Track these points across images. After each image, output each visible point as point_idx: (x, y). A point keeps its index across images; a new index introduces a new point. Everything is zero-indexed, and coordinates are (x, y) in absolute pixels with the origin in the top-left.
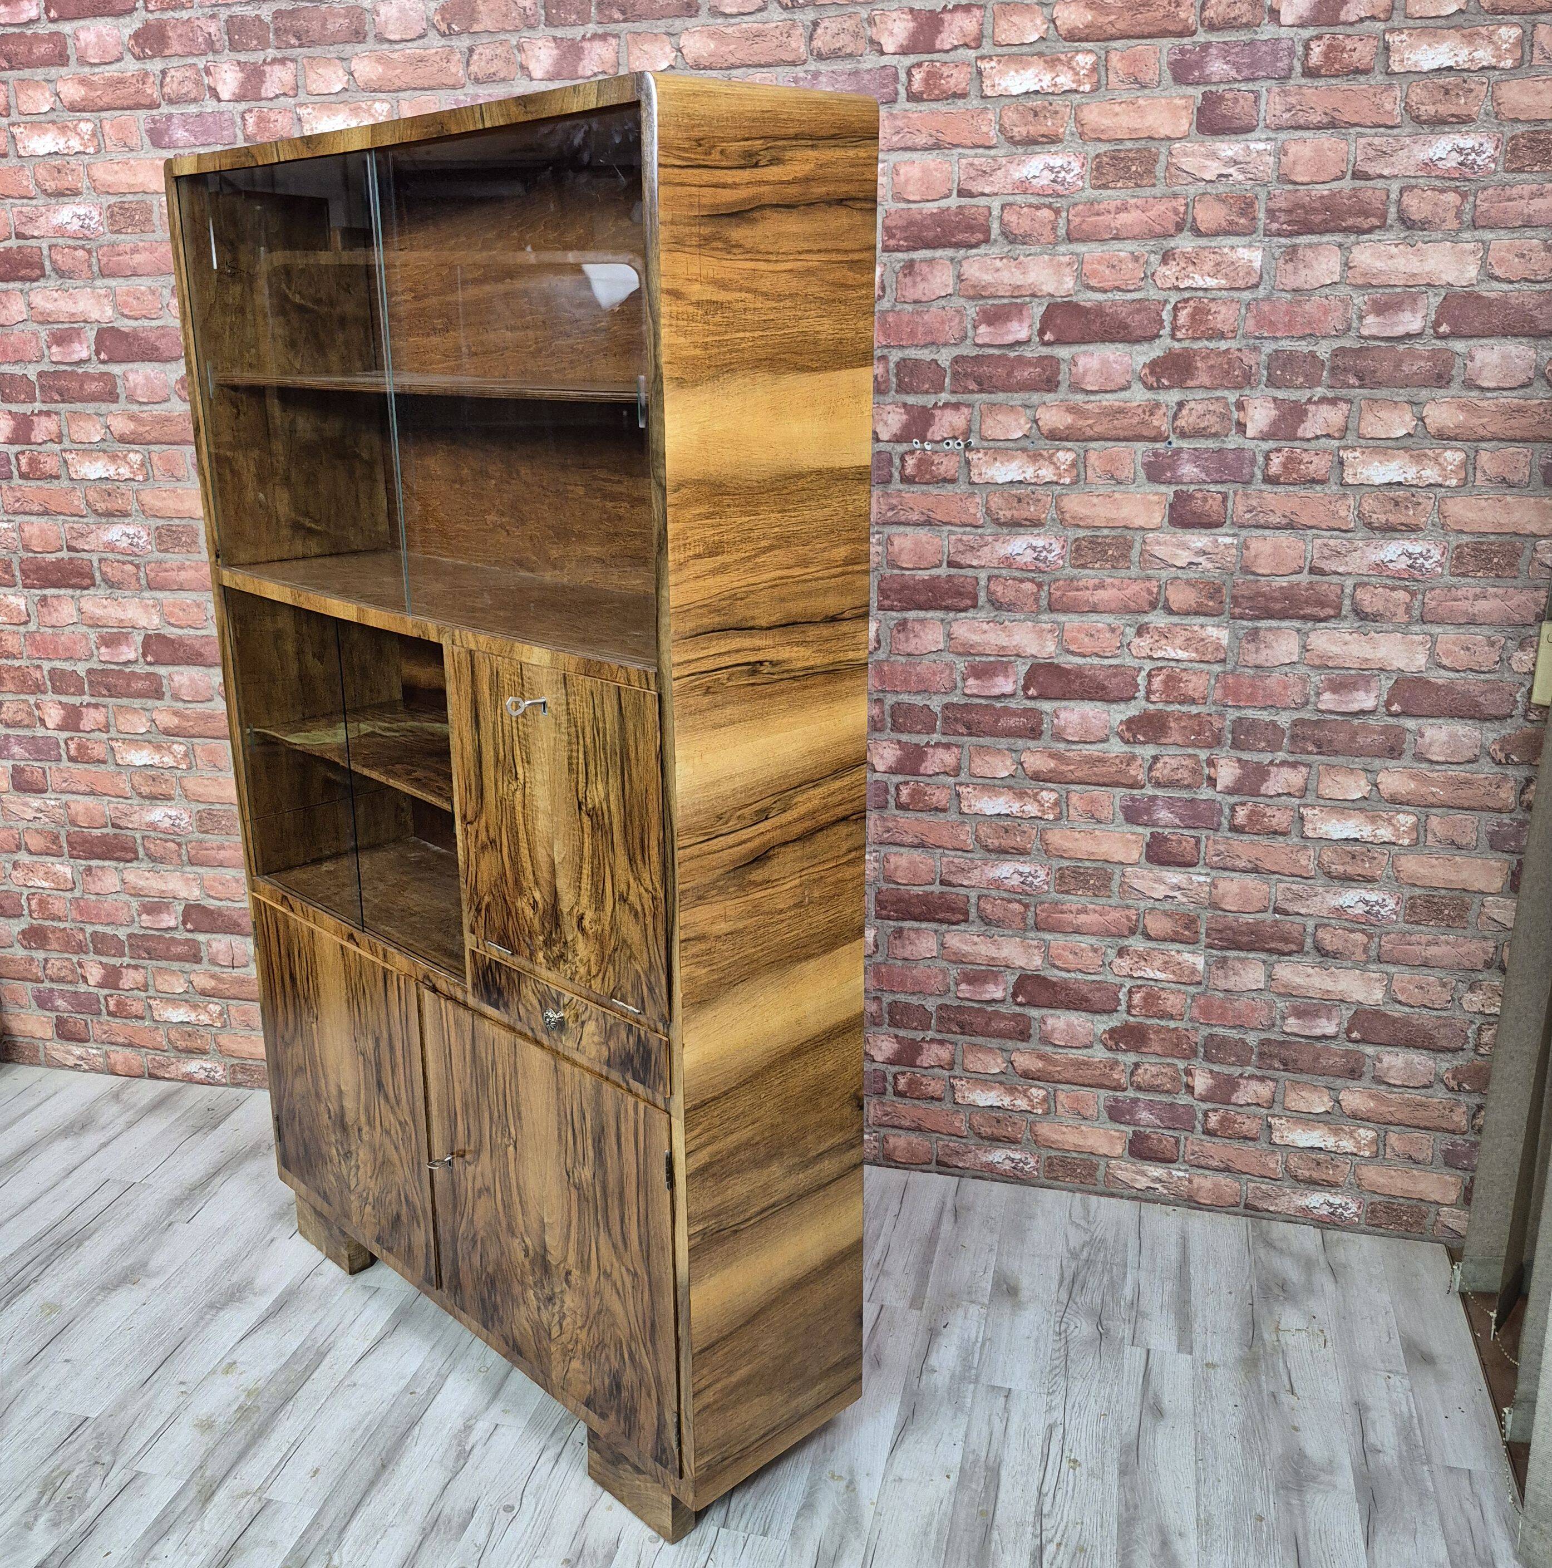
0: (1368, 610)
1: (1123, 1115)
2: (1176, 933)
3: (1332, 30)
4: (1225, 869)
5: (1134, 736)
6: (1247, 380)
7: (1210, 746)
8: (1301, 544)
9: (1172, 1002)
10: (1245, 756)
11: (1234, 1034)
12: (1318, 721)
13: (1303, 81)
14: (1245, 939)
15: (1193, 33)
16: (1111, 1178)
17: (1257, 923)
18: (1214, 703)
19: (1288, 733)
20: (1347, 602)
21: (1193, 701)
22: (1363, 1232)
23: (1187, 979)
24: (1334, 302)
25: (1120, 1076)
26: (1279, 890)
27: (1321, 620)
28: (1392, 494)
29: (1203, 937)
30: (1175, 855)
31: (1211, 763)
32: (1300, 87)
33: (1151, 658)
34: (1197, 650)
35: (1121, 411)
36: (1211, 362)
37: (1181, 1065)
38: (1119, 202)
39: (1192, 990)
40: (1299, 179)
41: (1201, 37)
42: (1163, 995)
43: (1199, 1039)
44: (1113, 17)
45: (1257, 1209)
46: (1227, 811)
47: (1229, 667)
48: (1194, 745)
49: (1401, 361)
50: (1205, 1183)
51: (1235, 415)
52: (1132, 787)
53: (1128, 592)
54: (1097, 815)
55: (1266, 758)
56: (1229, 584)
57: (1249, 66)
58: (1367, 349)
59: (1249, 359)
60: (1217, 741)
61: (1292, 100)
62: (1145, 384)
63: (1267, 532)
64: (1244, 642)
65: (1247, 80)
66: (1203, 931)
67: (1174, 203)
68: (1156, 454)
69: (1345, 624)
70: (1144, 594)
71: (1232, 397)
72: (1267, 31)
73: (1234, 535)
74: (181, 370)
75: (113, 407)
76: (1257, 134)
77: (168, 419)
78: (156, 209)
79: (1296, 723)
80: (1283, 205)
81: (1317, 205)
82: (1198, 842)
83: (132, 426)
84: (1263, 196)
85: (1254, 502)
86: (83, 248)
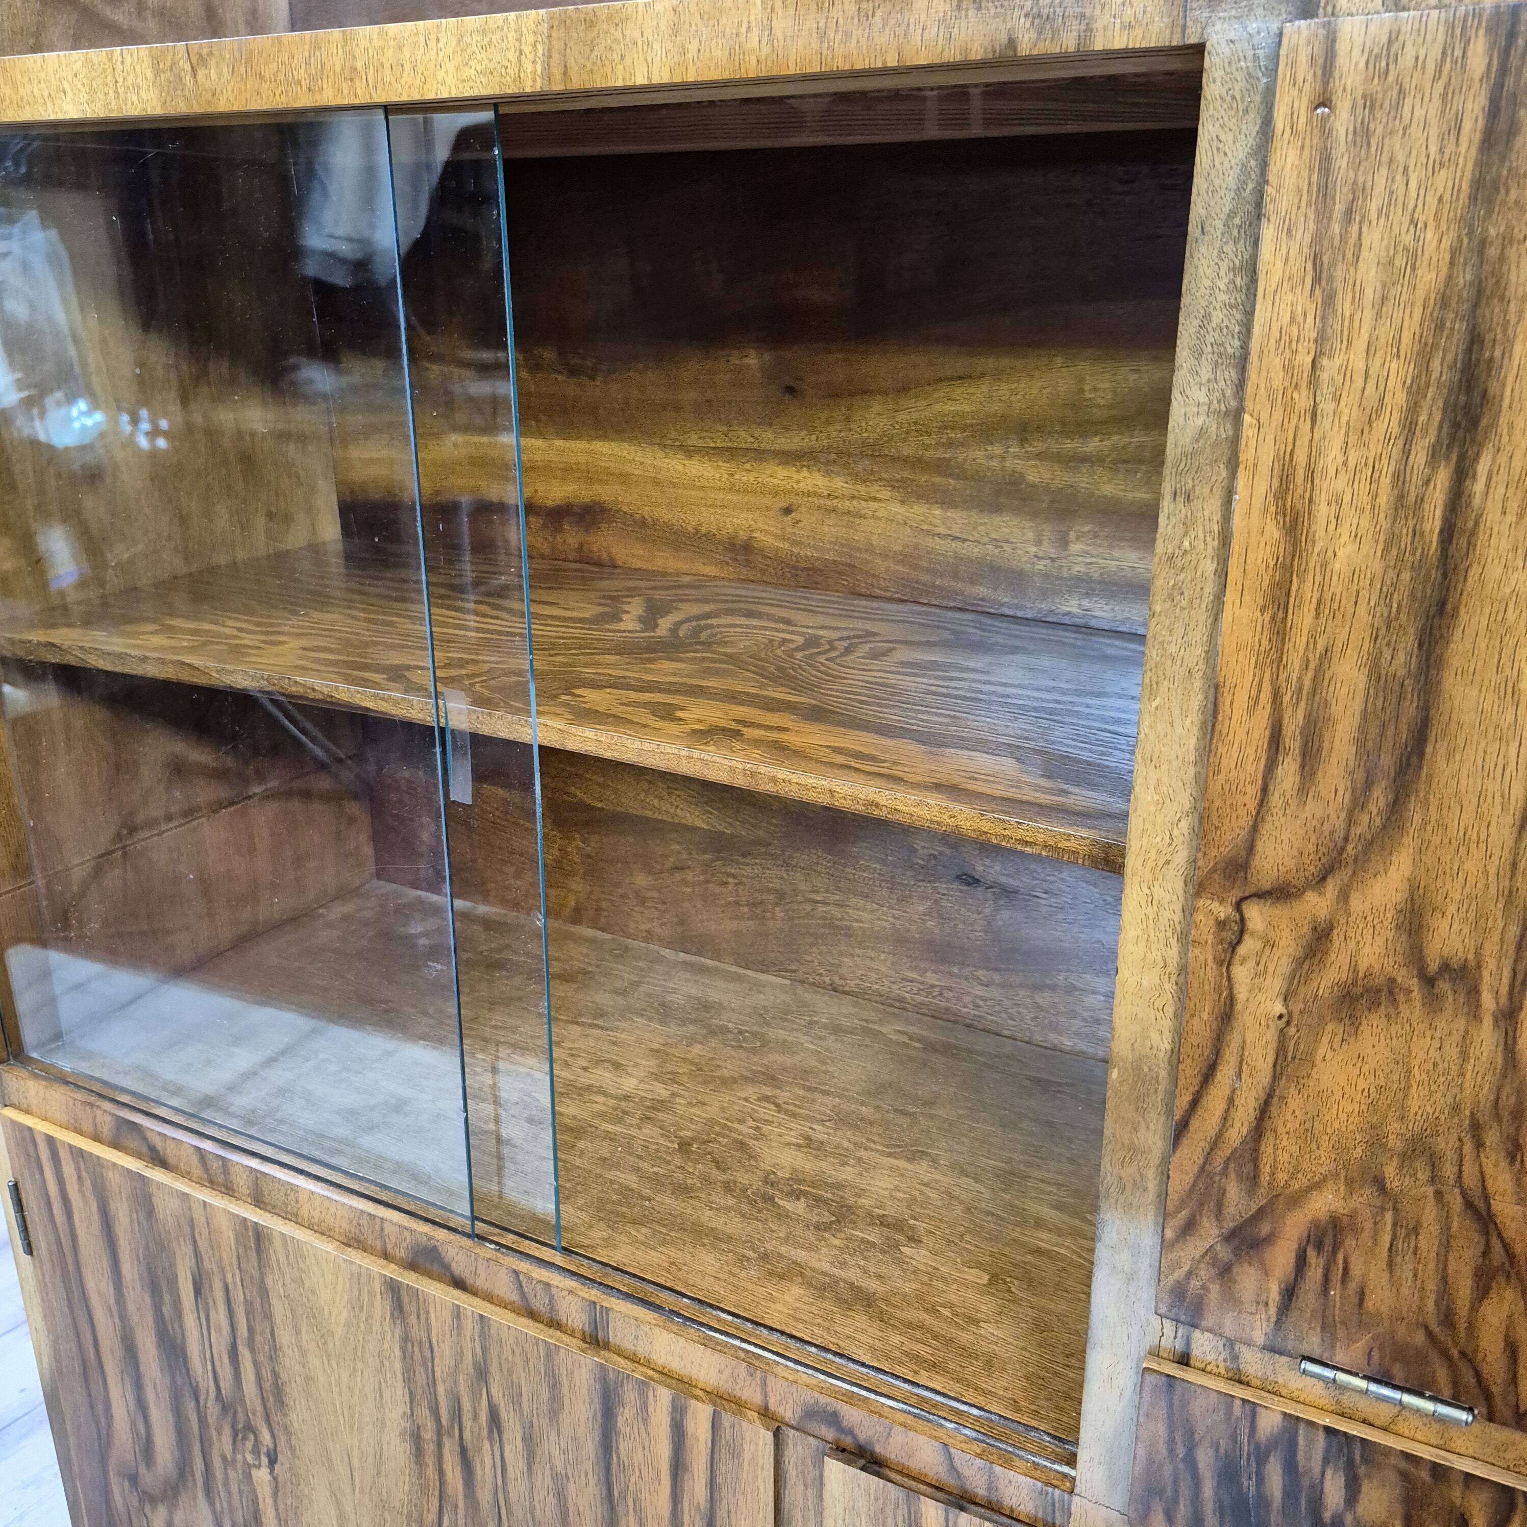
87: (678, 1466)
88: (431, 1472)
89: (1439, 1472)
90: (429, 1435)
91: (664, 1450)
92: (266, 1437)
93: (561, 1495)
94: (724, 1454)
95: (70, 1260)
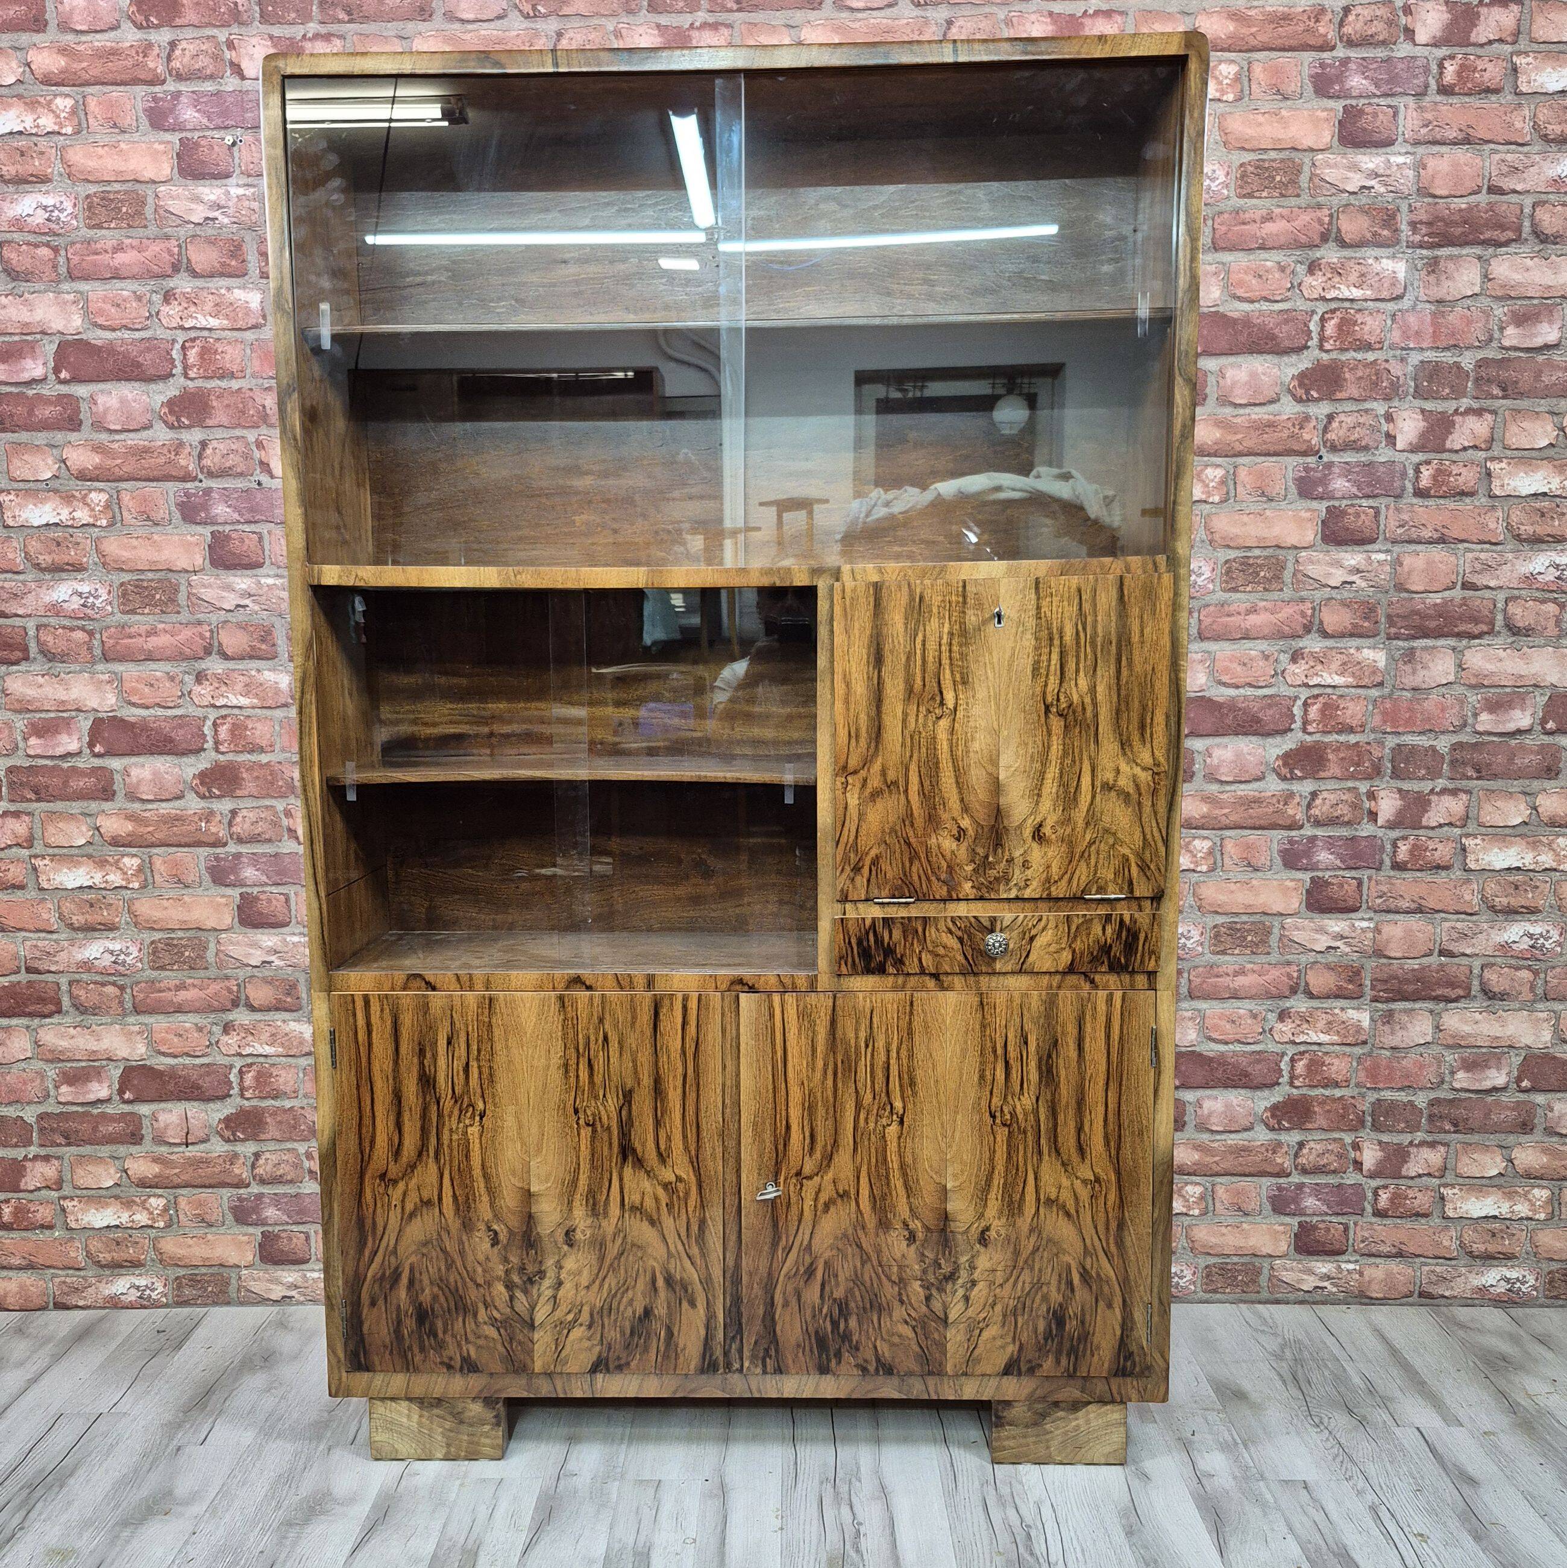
0: (1520, 625)
1: (1288, 1205)
2: (1340, 988)
3: (1464, 50)
4: (1388, 911)
5: (1291, 772)
6: (1393, 392)
7: (1369, 778)
8: (1453, 559)
9: (1338, 1067)
10: (1406, 786)
11: (1402, 1097)
12: (1476, 744)
13: (1439, 98)
14: (1411, 988)
15: (1333, 48)
16: (1275, 1281)
17: (1423, 968)
18: (1373, 731)
19: (1447, 758)
20: (1500, 617)
21: (1351, 730)
22: (1542, 1306)
23: (1352, 1039)
24: (1476, 313)
25: (1284, 1160)
26: (1444, 929)
27: (1475, 637)
28: (1538, 505)
29: (1367, 990)
30: (1336, 901)
31: (1372, 796)
32: (1436, 103)
33: (1306, 685)
34: (1353, 675)
35: (1271, 425)
36: (1360, 374)
37: (1348, 1138)
38: (1264, 212)
39: (1358, 1051)
40: (1439, 193)
41: (1341, 52)
42: (1327, 1060)
43: (1365, 1106)
44: (1254, 30)
45: (1431, 1296)
46: (1388, 847)
47: (1386, 691)
48: (1352, 777)
49: (1541, 371)
50: (1378, 1272)
51: (1385, 427)
52: (1290, 828)
53: (1282, 616)
54: (1254, 862)
55: (1426, 786)
56: (1384, 602)
57: (1388, 82)
58: (1509, 360)
59: (1396, 369)
60: (1377, 771)
61: (1429, 116)
62: (1294, 396)
63: (1419, 547)
64: (1401, 663)
65: (1386, 95)
66: (1368, 983)
67: (1319, 214)
68: (1307, 469)
69: (1499, 640)
70: (1298, 617)
71: (1382, 408)
72: (1403, 49)
73: (1387, 551)
74: (170, 390)
75: (73, 436)
76: (1396, 148)
77: (146, 450)
78: (150, 200)
79: (1455, 747)
80: (1424, 217)
81: (1457, 217)
82: (1360, 884)
83: (97, 459)
84: (1404, 208)
85: (1405, 517)
86: (47, 245)
87: (684, 1024)
88: (573, 1080)
89: (909, 919)
90: (573, 1062)
91: (679, 1020)
92: (480, 1105)
93: (634, 1061)
94: (703, 1011)
95: (364, 1060)
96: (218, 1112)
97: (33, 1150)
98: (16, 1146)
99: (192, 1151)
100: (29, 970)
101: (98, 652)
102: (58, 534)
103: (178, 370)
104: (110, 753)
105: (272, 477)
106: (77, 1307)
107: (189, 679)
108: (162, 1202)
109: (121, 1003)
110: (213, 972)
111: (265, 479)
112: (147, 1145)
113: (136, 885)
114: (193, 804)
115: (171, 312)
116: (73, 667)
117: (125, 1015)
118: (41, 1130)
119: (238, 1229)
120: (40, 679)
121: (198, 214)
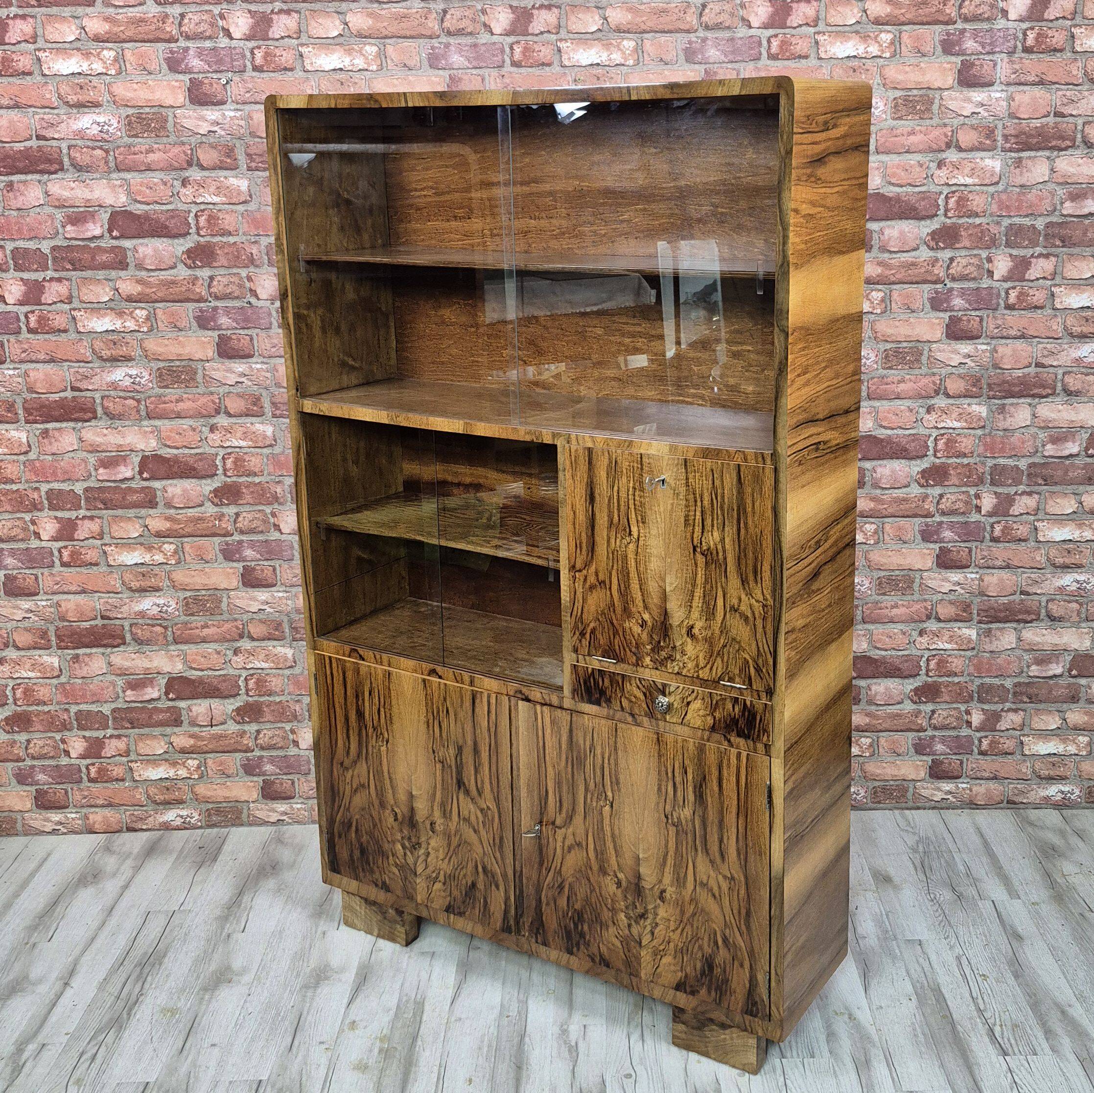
0: (1072, 389)
1: (925, 749)
2: (957, 615)
3: (1040, 24)
4: (988, 568)
5: (927, 482)
6: (993, 243)
7: (976, 485)
8: (1029, 348)
9: (956, 664)
10: (1000, 490)
11: (996, 682)
12: (1044, 464)
13: (1023, 55)
14: (1002, 615)
15: (955, 23)
16: (917, 797)
17: (1009, 603)
18: (979, 456)
19: (1025, 473)
20: (1059, 385)
21: (965, 455)
22: (1084, 808)
23: (965, 647)
24: (1045, 194)
25: (922, 721)
26: (1023, 579)
27: (1043, 397)
28: (1084, 314)
29: (975, 616)
30: (955, 562)
31: (978, 496)
32: (1021, 59)
33: (936, 428)
34: (966, 421)
35: (913, 264)
36: (970, 232)
37: (963, 708)
38: (909, 129)
39: (969, 653)
40: (1022, 116)
41: (960, 25)
42: (950, 660)
43: (974, 688)
44: (903, 11)
45: (1015, 803)
46: (988, 528)
47: (987, 431)
48: (966, 485)
49: (1087, 230)
50: (981, 789)
51: (986, 266)
52: (926, 517)
53: (920, 384)
54: (903, 538)
55: (1012, 490)
56: (986, 376)
57: (990, 44)
58: (1066, 223)
59: (994, 229)
60: (981, 481)
61: (1017, 67)
62: (928, 246)
63: (1008, 341)
64: (996, 414)
65: (988, 53)
66: (975, 612)
67: (944, 130)
68: (936, 292)
69: (1058, 399)
70: (930, 385)
71: (984, 254)
72: (1001, 23)
73: (988, 344)
74: (188, 243)
75: (122, 274)
76: (995, 87)
77: (173, 282)
78: (170, 119)
79: (1030, 466)
80: (1013, 132)
81: (1033, 132)
82: (970, 551)
83: (139, 288)
84: (1000, 126)
85: (999, 322)
86: (101, 148)
90: (431, 721)
96: (231, 705)
97: (109, 732)
98: (98, 729)
99: (216, 730)
100: (103, 617)
101: (143, 413)
102: (115, 337)
103: (193, 230)
104: (153, 478)
105: (258, 299)
106: (142, 830)
107: (206, 430)
108: (196, 762)
109: (165, 637)
110: (226, 616)
111: (253, 300)
112: (185, 727)
113: (173, 562)
114: (210, 509)
115: (187, 193)
116: (127, 423)
117: (168, 645)
118: (114, 719)
119: (247, 778)
120: (105, 431)
121: (204, 128)
